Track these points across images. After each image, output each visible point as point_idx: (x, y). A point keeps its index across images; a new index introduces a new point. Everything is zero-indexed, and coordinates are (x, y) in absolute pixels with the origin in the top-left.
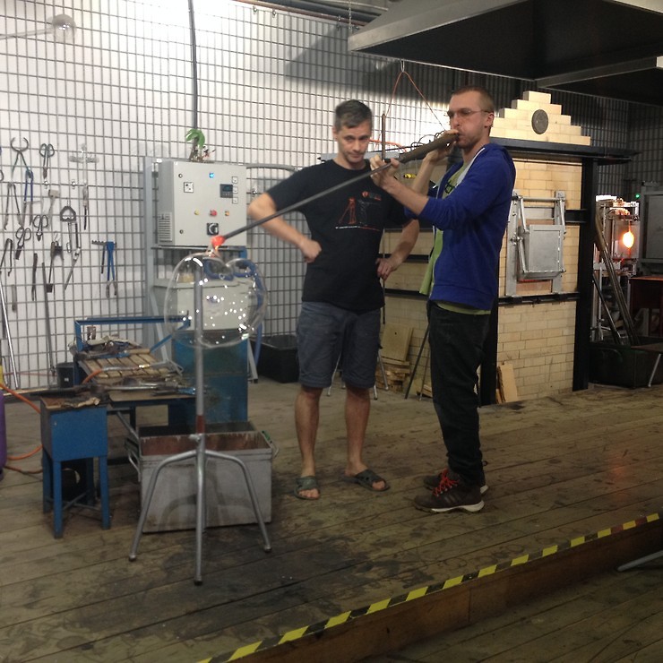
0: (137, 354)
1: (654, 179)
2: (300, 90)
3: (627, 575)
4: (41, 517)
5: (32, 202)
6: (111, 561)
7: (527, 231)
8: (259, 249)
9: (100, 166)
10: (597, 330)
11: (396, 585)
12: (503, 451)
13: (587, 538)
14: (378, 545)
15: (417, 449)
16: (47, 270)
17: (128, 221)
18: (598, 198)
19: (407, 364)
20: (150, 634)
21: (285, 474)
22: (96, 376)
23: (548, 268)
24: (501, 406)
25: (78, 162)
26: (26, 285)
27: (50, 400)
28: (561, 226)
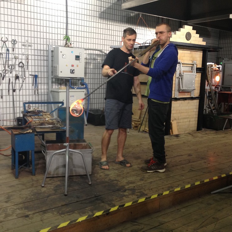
0: (45, 115)
1: (227, 57)
2: (104, 23)
3: (214, 195)
4: (11, 171)
5: (9, 60)
6: (35, 187)
7: (183, 75)
8: (88, 78)
9: (33, 48)
10: (206, 110)
11: (135, 197)
12: (172, 151)
13: (201, 182)
14: (128, 183)
15: (142, 150)
16: (14, 84)
17: (42, 67)
18: (208, 64)
19: (139, 120)
20: (49, 213)
21: (97, 158)
22: (31, 122)
23: (190, 88)
24: (172, 136)
25: (25, 46)
26: (6, 89)
27: (15, 130)
28: (195, 73)
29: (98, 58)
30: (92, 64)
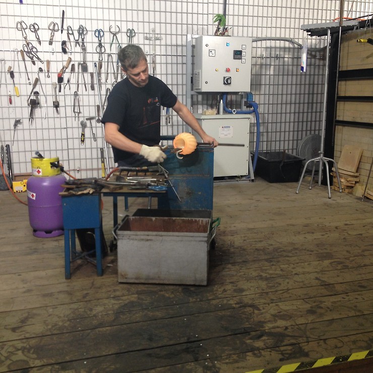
6: (86, 301)
11: (275, 356)
15: (344, 238)
19: (356, 174)
20: (71, 369)
21: (238, 248)
25: (150, 40)
29: (284, 54)
30: (272, 67)
